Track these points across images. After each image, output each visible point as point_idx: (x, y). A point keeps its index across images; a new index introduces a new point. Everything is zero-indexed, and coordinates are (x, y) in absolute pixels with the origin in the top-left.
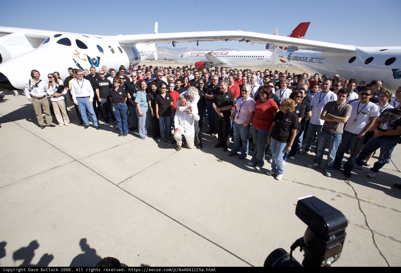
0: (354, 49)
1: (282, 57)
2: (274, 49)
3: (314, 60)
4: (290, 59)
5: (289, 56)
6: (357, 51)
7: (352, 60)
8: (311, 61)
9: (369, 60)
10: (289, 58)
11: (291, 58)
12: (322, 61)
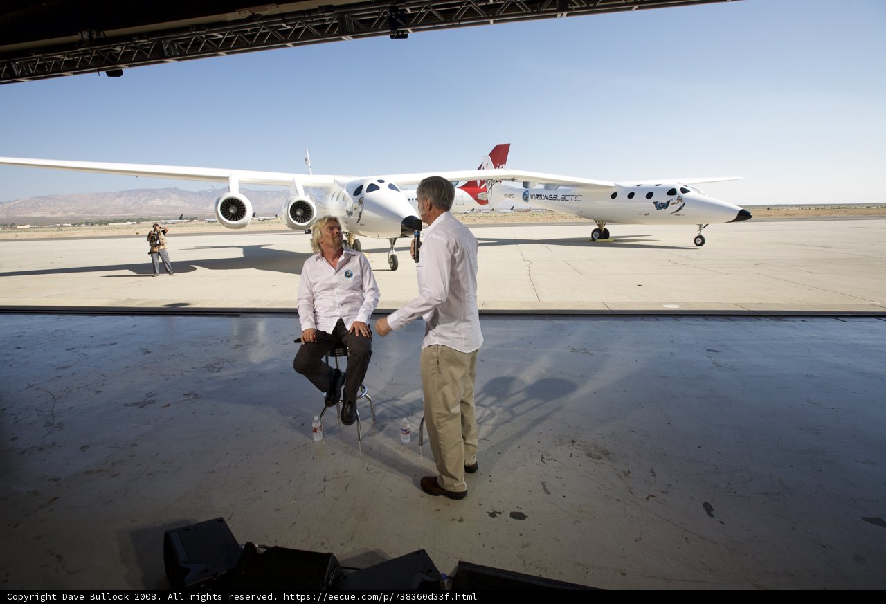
0: (613, 185)
1: (512, 195)
2: (492, 185)
3: (567, 198)
4: (527, 197)
5: (524, 194)
6: (617, 186)
7: (614, 196)
8: (564, 198)
9: (631, 195)
10: (525, 197)
11: (530, 198)
12: (579, 198)
